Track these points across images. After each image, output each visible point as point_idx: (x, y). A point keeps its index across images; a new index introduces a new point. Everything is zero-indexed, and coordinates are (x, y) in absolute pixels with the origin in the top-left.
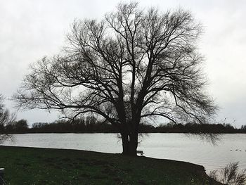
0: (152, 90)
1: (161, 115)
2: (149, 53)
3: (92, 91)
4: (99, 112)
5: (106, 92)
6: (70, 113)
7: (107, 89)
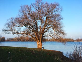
0: (47, 28)
1: (50, 36)
2: (46, 16)
3: (28, 28)
4: (30, 35)
5: (32, 29)
6: (20, 35)
7: (32, 28)
